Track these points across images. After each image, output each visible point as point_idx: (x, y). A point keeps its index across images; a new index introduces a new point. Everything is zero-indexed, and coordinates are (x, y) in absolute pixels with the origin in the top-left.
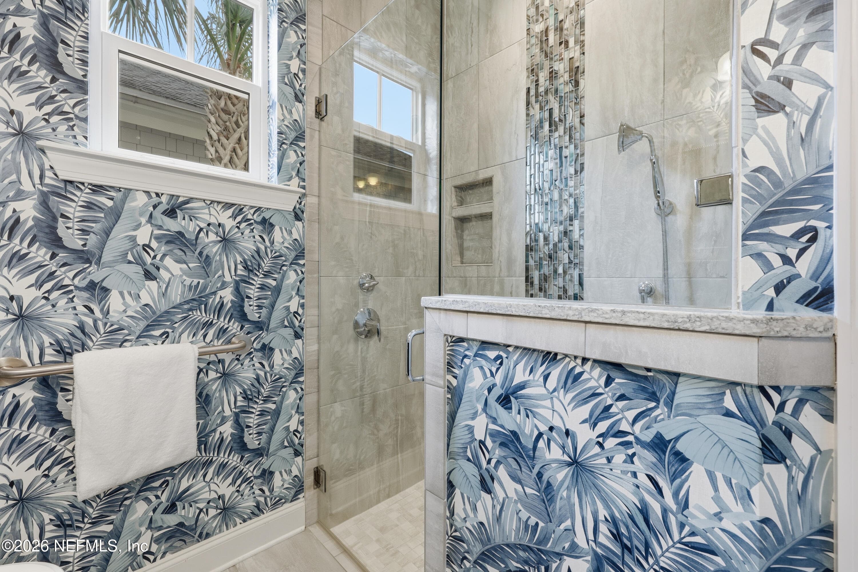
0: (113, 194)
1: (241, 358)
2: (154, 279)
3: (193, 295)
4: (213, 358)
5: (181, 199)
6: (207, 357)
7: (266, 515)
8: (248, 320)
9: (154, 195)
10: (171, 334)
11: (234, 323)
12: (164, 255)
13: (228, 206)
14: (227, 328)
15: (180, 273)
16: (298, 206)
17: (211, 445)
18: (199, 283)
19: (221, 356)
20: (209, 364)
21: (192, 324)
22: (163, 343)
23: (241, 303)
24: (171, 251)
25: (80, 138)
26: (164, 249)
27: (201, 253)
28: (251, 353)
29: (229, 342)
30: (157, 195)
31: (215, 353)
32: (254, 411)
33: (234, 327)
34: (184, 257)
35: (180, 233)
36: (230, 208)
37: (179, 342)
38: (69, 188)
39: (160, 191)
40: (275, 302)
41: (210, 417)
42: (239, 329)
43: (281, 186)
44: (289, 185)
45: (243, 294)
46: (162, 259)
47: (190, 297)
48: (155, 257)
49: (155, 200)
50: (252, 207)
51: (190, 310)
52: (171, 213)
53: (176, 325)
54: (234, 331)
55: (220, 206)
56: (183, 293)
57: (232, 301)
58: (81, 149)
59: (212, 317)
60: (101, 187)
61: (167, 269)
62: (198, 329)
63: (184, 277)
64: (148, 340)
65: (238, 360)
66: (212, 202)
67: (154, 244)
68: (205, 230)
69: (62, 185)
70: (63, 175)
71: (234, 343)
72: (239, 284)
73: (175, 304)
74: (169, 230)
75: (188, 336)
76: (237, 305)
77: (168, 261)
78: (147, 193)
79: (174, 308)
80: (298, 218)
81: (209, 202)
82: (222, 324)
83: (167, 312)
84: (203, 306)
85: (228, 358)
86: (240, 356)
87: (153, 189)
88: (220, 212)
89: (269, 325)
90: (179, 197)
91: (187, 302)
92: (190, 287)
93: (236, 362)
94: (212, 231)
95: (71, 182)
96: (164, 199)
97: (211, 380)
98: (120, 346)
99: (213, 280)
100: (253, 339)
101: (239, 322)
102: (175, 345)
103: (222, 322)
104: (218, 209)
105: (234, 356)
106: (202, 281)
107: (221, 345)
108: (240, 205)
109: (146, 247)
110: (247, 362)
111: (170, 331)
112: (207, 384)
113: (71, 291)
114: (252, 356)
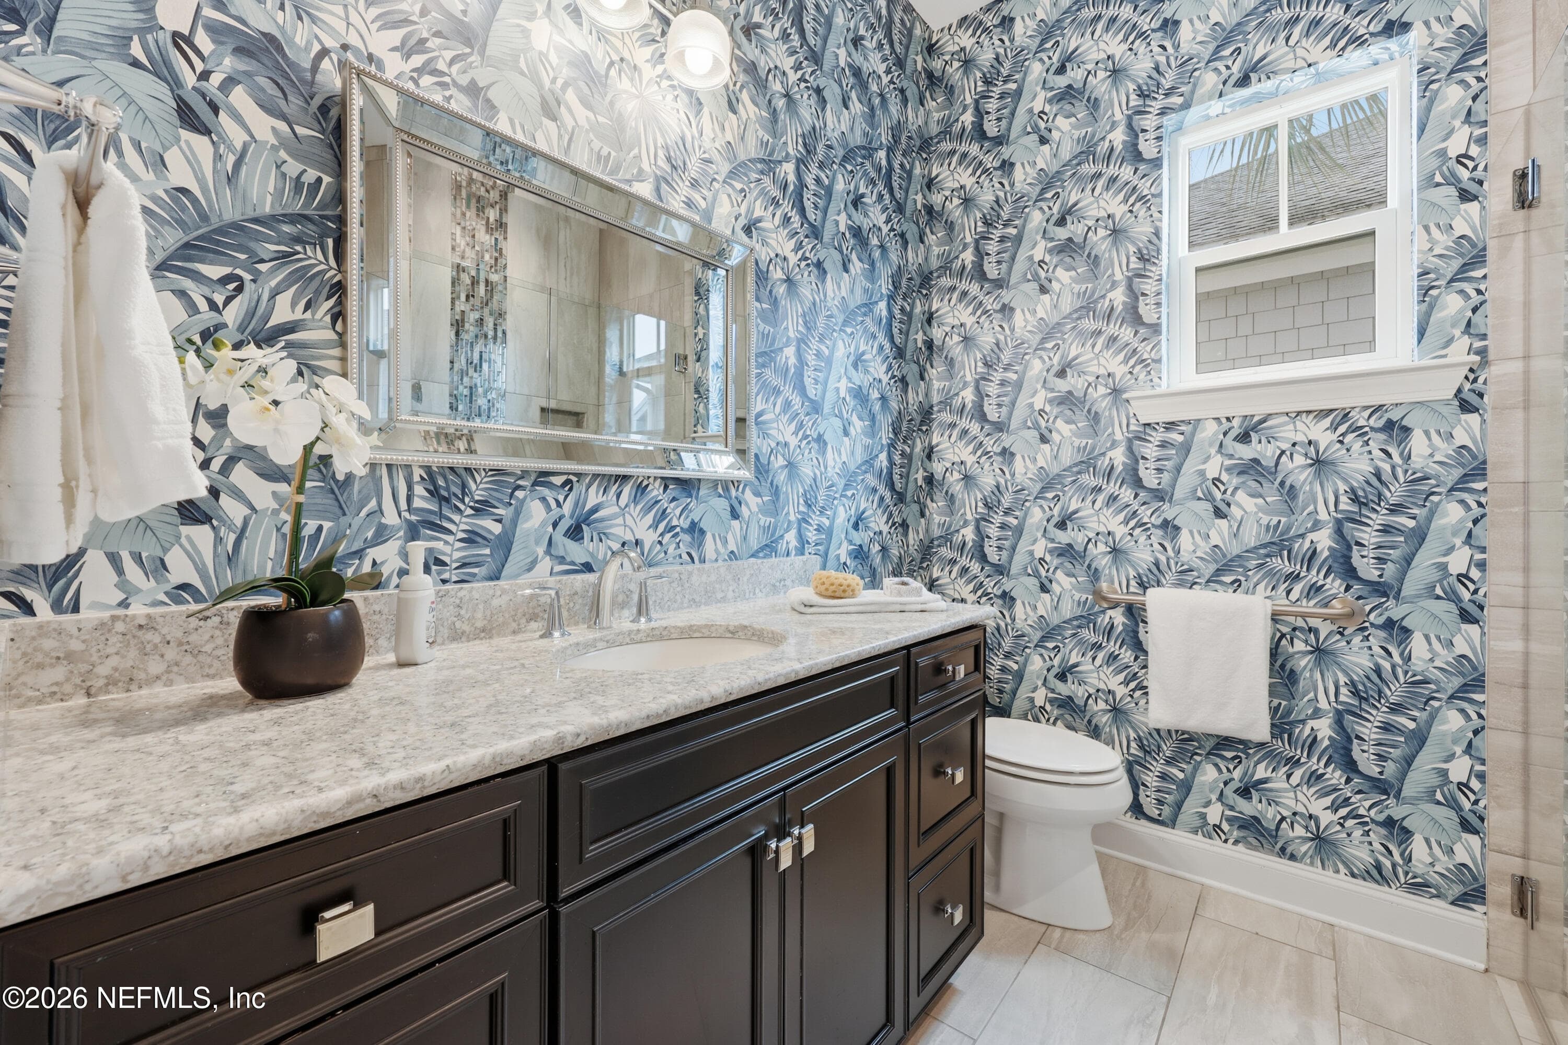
0: (1183, 428)
1: (1346, 633)
2: (1225, 517)
3: (1272, 537)
4: (1300, 623)
5: (1256, 419)
6: (1291, 619)
7: (1393, 891)
8: (1359, 579)
9: (1224, 421)
10: (1244, 583)
11: (1333, 581)
12: (1236, 489)
13: (1324, 413)
14: (1323, 586)
15: (1255, 510)
16: (1467, 386)
17: (1297, 738)
18: (1279, 522)
19: (1313, 622)
20: (1294, 629)
21: (1271, 573)
22: (1235, 591)
23: (1346, 552)
24: (1243, 483)
25: (1156, 380)
26: (1235, 481)
27: (1282, 484)
28: (1366, 628)
29: (1326, 605)
30: (1228, 419)
31: (1304, 616)
32: (1371, 718)
33: (1335, 585)
34: (1260, 489)
35: (1256, 461)
36: (1327, 415)
37: (1253, 593)
38: (1148, 430)
39: (1230, 415)
40: (1414, 555)
41: (1296, 701)
42: (1342, 589)
43: (1427, 362)
44: (1445, 356)
45: (1349, 538)
46: (1233, 494)
47: (1268, 539)
48: (1225, 492)
49: (1226, 425)
50: (1366, 408)
51: (1268, 555)
52: (1244, 438)
53: (1250, 573)
54: (1334, 591)
55: (1311, 416)
56: (1259, 534)
57: (1330, 548)
58: (1158, 391)
59: (1298, 567)
60: (1173, 423)
61: (1239, 506)
62: (1278, 581)
63: (1260, 515)
64: (1218, 586)
65: (1341, 634)
66: (1299, 413)
67: (1225, 477)
68: (1288, 453)
69: (1141, 429)
70: (1143, 420)
71: (1333, 608)
72: (1342, 525)
73: (1248, 547)
74: (1241, 459)
75: (1266, 589)
76: (1339, 554)
77: (1241, 496)
78: (1217, 419)
79: (1247, 551)
80: (1466, 407)
81: (1293, 415)
82: (1315, 580)
83: (1238, 556)
84: (1285, 553)
85: (1325, 629)
86: (1345, 629)
87: (1222, 414)
88: (1311, 426)
89: (1400, 590)
90: (1253, 416)
91: (1264, 546)
92: (1268, 527)
93: (1338, 637)
94: (1298, 452)
95: (1149, 425)
96: (1236, 423)
97: (1298, 652)
98: (1191, 588)
99: (1301, 518)
100: (1368, 608)
101: (1342, 579)
102: (1249, 597)
103: (1314, 577)
104: (1308, 422)
105: (1335, 628)
106: (1283, 520)
107: (1315, 605)
108: (1344, 409)
109: (1216, 481)
110: (1357, 640)
111: (1243, 579)
112: (1292, 656)
113: (1149, 529)
114: (1366, 634)
